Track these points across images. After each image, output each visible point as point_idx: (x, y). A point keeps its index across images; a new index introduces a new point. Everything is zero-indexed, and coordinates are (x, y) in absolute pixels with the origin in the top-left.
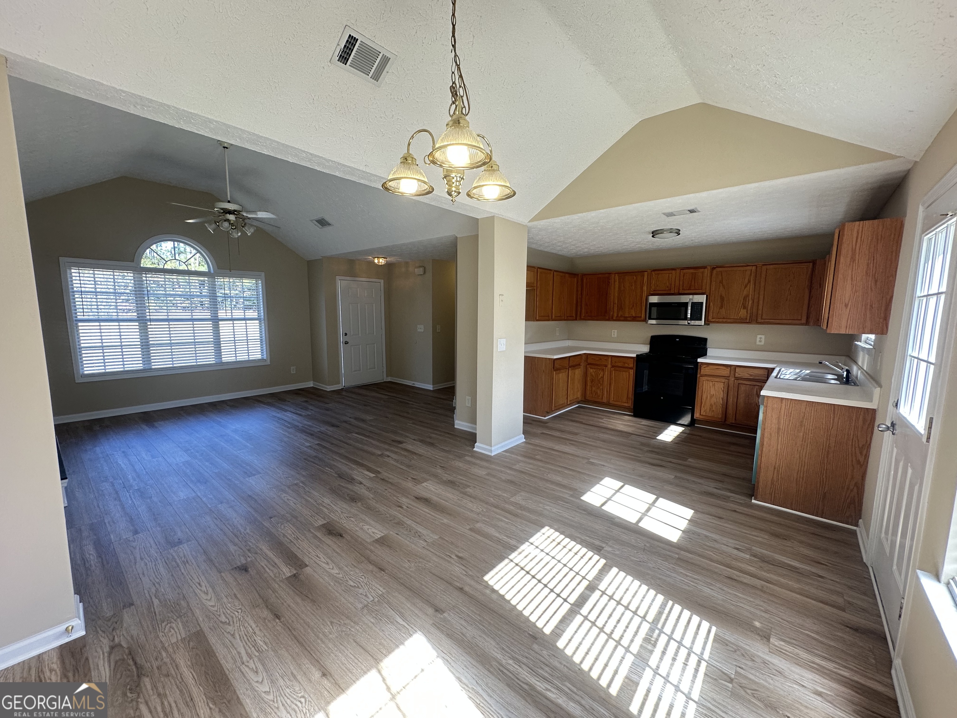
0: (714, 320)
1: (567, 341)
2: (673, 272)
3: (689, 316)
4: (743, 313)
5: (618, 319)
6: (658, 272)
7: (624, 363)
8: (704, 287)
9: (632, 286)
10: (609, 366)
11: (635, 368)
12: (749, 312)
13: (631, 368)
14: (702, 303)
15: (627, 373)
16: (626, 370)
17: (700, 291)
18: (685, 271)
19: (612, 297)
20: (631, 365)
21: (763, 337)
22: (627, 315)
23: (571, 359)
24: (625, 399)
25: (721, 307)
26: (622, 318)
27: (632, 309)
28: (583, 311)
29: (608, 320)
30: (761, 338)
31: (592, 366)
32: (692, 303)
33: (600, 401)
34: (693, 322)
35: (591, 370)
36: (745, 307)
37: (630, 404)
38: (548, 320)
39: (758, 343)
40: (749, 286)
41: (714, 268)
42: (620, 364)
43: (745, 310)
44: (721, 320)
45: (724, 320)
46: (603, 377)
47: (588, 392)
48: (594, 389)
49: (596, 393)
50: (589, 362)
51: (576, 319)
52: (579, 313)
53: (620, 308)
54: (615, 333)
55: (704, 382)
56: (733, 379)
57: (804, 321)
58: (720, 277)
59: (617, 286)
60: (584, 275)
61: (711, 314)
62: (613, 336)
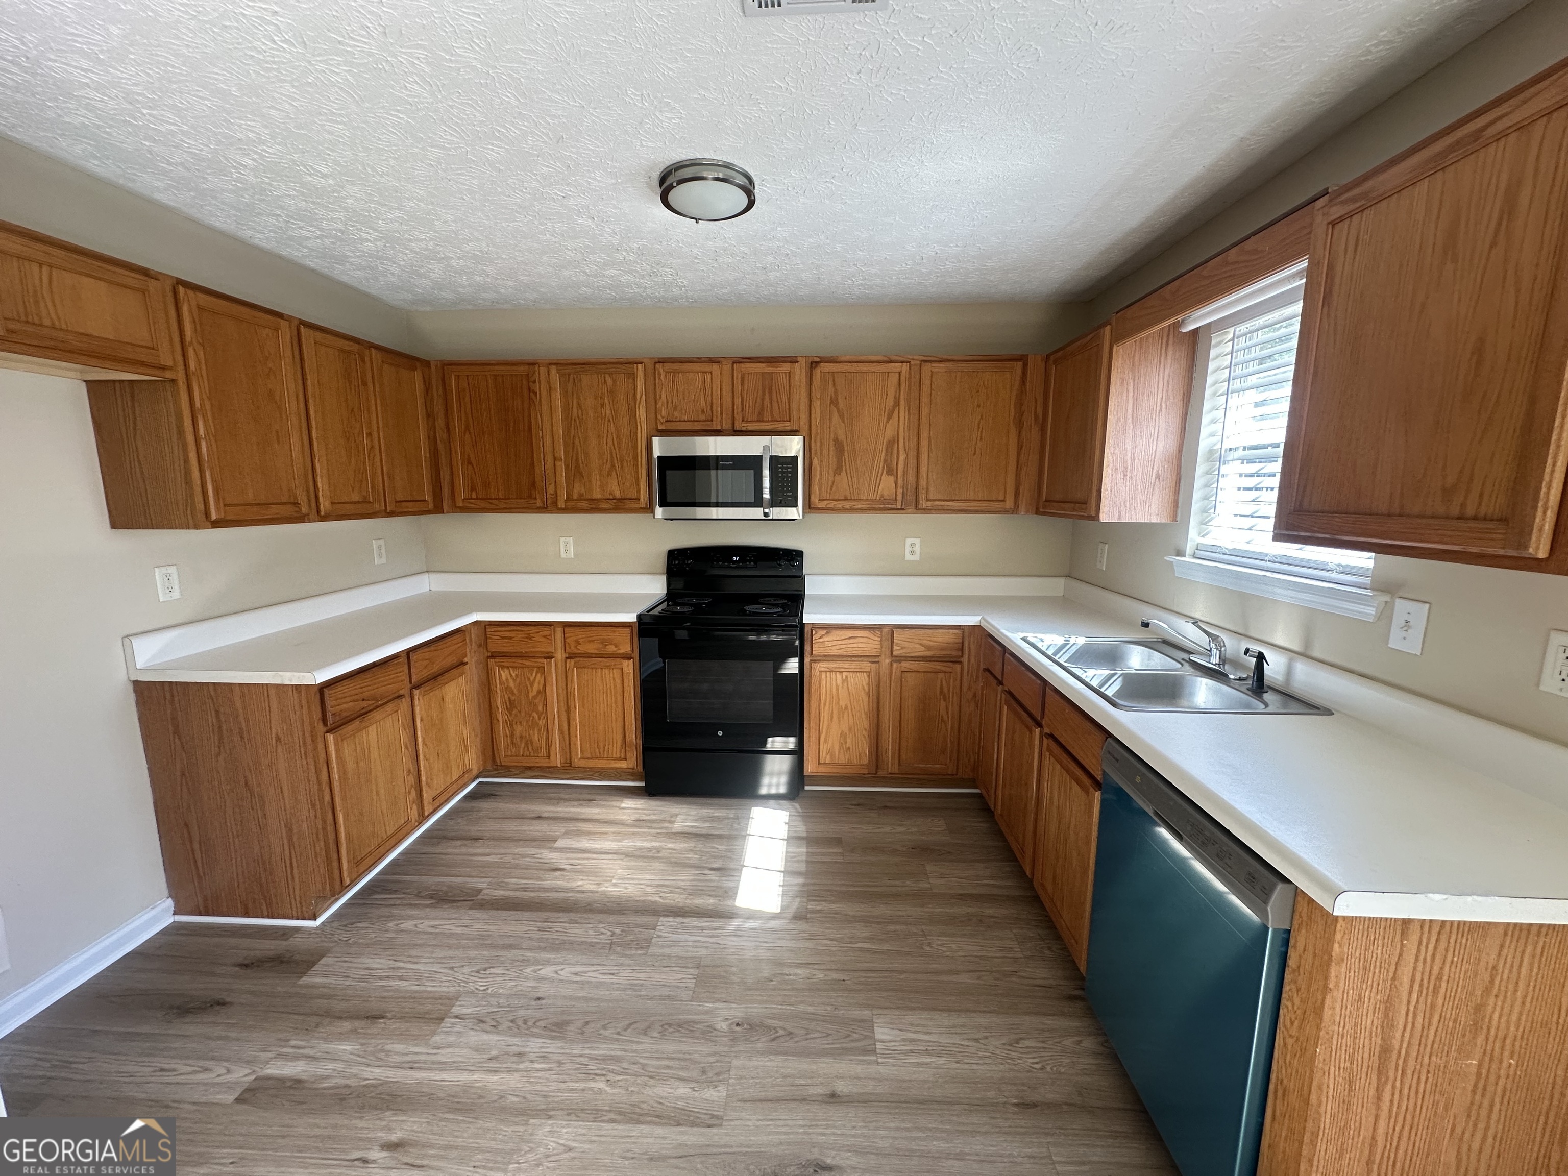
0: (823, 505)
1: (426, 576)
2: (715, 367)
3: (766, 495)
4: (887, 485)
5: (571, 508)
6: (676, 366)
7: (605, 643)
8: (795, 414)
9: (603, 405)
10: (560, 655)
11: (636, 654)
12: (900, 482)
13: (629, 658)
14: (796, 458)
15: (617, 673)
16: (611, 662)
17: (788, 426)
18: (744, 367)
19: (548, 441)
20: (626, 648)
21: (917, 541)
22: (597, 495)
23: (414, 657)
24: (616, 750)
25: (838, 470)
26: (584, 504)
27: (609, 474)
28: (460, 482)
29: (544, 509)
30: (913, 545)
31: (506, 662)
32: (772, 457)
33: (544, 763)
34: (777, 512)
35: (505, 674)
36: (890, 472)
37: (632, 761)
38: (301, 519)
39: (908, 557)
40: (896, 412)
41: (814, 365)
42: (591, 648)
43: (892, 479)
44: (839, 505)
45: (847, 505)
46: (543, 692)
47: (502, 742)
48: (518, 729)
49: (529, 742)
50: (493, 647)
51: (438, 509)
52: (446, 491)
53: (576, 472)
54: (568, 548)
55: (823, 675)
56: (888, 661)
57: (1009, 504)
58: (831, 389)
59: (558, 403)
60: (447, 366)
61: (815, 488)
62: (563, 555)
